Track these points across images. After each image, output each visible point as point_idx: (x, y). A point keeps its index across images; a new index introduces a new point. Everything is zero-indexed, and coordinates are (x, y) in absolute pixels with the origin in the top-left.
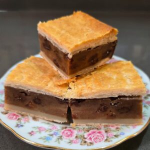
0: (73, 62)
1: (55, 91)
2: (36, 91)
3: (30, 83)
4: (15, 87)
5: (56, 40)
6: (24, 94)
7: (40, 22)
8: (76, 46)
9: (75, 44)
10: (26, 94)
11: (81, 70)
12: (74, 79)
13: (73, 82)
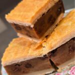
0: (37, 29)
2: (23, 60)
3: (17, 57)
4: (10, 64)
5: (19, 21)
6: (17, 66)
7: (6, 15)
8: (33, 18)
9: (31, 17)
10: (19, 65)
11: (46, 31)
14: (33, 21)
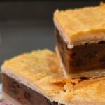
1: (44, 88)
2: (26, 84)
4: (9, 76)
7: (57, 11)
8: (80, 34)
10: (18, 86)
12: (76, 81)
13: (74, 84)
14: (76, 39)
